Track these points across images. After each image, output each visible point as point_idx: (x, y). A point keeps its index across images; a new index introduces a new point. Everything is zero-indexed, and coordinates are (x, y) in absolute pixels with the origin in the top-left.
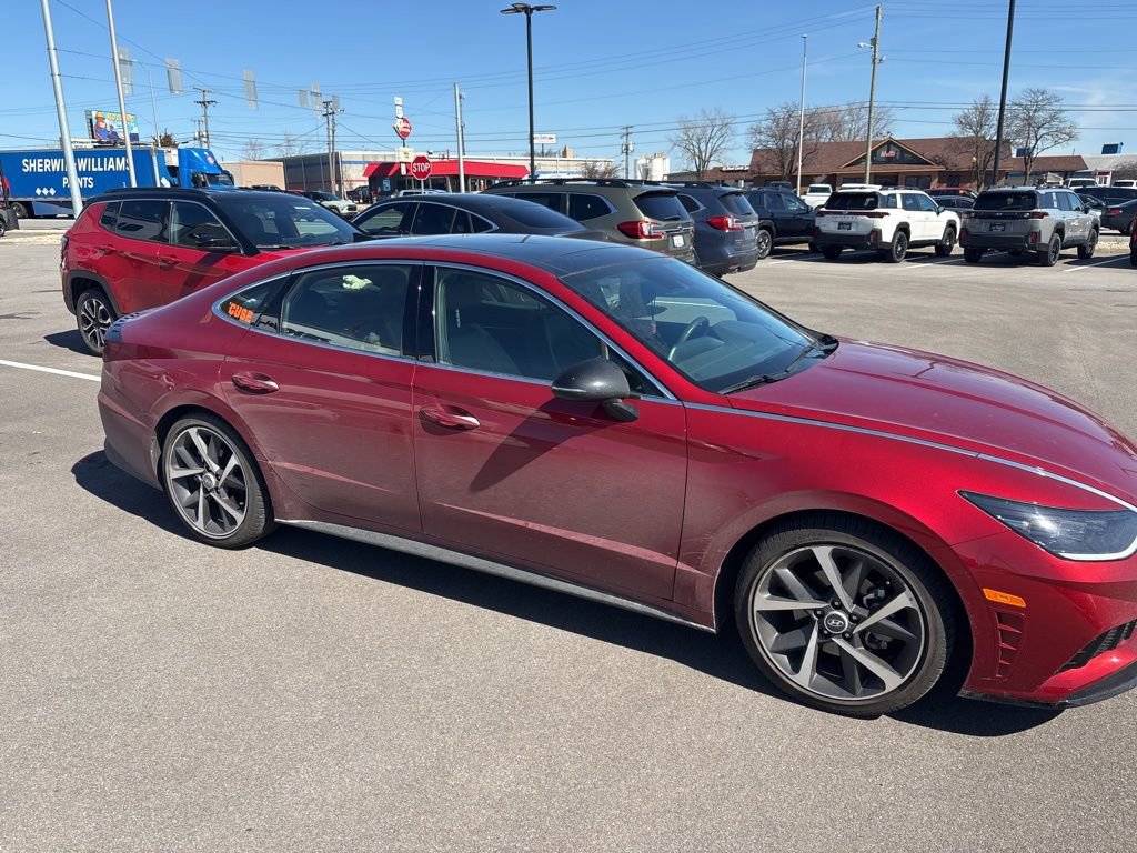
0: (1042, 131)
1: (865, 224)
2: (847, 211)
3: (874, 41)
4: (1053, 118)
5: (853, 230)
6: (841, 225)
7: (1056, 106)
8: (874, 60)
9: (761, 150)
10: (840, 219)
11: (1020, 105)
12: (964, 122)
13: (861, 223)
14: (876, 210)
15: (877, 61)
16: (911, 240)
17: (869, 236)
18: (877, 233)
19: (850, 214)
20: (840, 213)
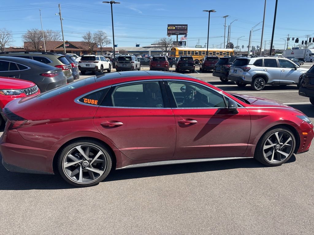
0: (103, 41)
1: (93, 65)
2: (88, 61)
3: (60, 14)
4: (105, 38)
5: (90, 66)
6: (87, 65)
7: (105, 35)
8: (61, 19)
9: (28, 42)
10: (86, 63)
11: (97, 34)
12: (85, 38)
13: (92, 65)
14: (96, 61)
15: (62, 19)
16: (104, 68)
17: (95, 68)
18: (97, 67)
19: (89, 62)
20: (86, 62)
